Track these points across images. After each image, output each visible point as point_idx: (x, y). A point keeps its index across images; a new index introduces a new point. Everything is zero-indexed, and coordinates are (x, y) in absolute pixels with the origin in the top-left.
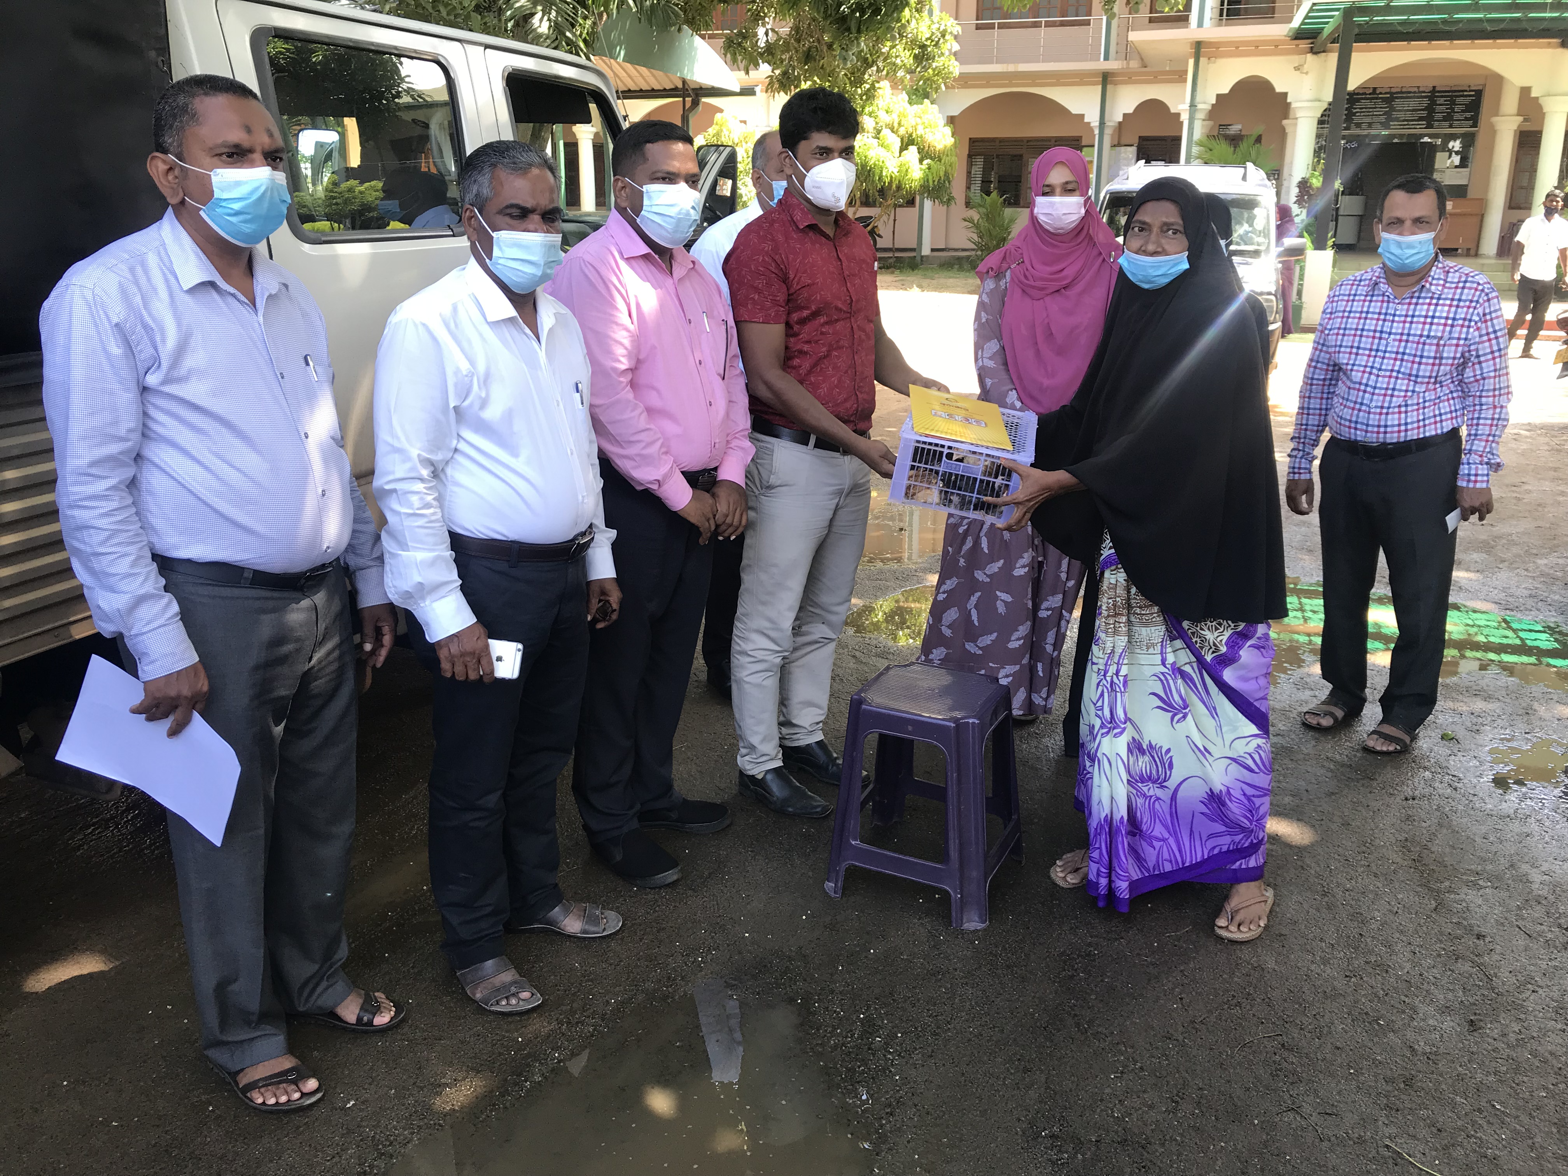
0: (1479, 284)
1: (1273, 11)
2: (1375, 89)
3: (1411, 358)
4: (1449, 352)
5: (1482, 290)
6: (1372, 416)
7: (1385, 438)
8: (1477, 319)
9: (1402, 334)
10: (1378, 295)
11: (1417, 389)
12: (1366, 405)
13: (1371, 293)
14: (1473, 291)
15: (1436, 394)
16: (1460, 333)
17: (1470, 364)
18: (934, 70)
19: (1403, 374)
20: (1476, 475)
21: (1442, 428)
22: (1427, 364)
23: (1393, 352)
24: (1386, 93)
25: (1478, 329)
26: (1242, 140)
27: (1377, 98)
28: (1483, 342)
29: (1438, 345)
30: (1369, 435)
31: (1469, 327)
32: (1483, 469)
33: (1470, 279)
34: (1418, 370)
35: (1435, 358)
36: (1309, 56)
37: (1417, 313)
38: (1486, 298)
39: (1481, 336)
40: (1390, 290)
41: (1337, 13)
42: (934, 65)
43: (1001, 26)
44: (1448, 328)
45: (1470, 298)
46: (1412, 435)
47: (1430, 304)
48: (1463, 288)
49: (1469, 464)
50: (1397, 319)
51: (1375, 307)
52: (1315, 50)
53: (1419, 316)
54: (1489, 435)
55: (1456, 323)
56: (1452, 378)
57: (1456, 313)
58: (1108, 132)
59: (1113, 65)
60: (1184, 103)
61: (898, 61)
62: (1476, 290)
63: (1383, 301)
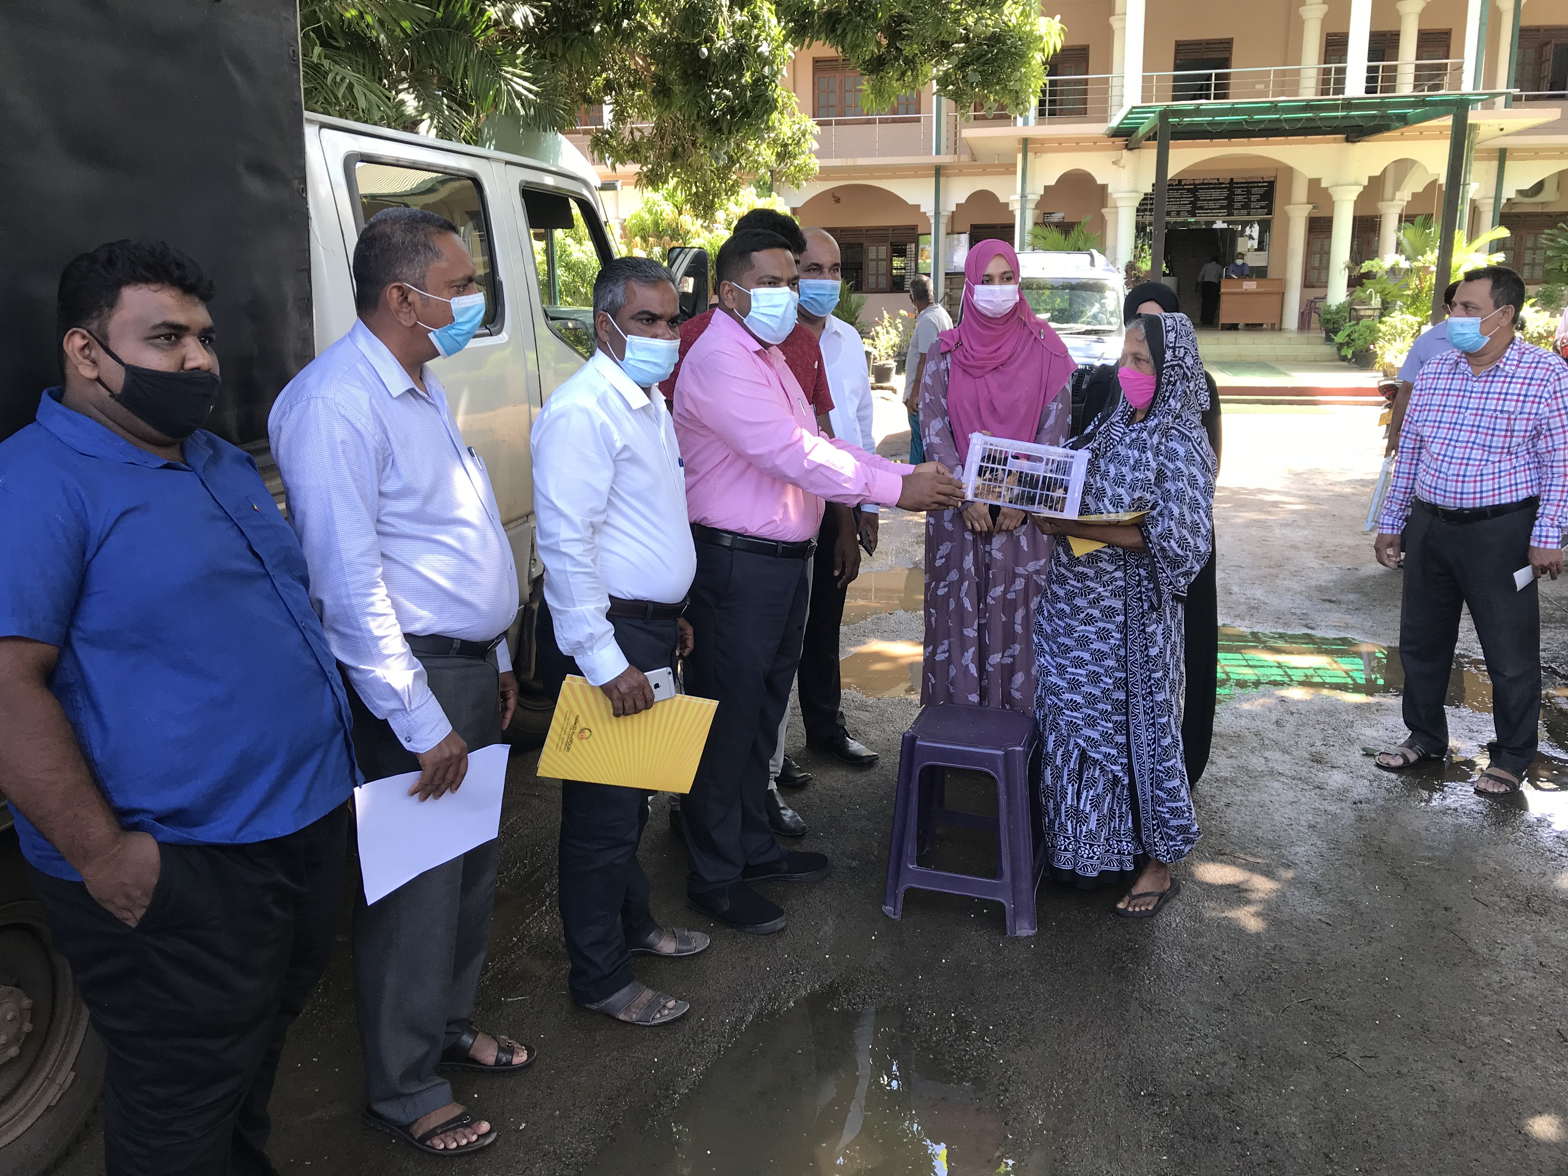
0: (1550, 365)
1: (1084, 112)
2: (1180, 181)
3: (1485, 431)
4: (1520, 425)
5: (1553, 371)
6: (1449, 483)
7: (1461, 504)
8: (1547, 396)
9: (1478, 409)
10: (1459, 374)
11: (1491, 459)
12: (1444, 473)
13: (1453, 371)
14: (1544, 371)
15: (1511, 464)
16: (1531, 408)
17: (1542, 437)
18: (795, 168)
19: (1478, 444)
20: (1547, 537)
21: (1517, 496)
22: (1499, 436)
23: (1469, 425)
24: (1190, 185)
25: (1548, 405)
26: (1073, 228)
27: (1184, 189)
28: (1554, 417)
29: (1509, 419)
30: (1447, 500)
31: (1539, 403)
32: (1554, 532)
33: (1543, 360)
34: (1491, 441)
35: (1507, 431)
36: (1125, 152)
37: (1492, 390)
38: (1556, 377)
39: (1551, 412)
40: (1469, 369)
41: (1153, 115)
42: (796, 162)
43: (838, 123)
44: (1520, 404)
45: (1541, 377)
46: (1487, 502)
47: (1504, 382)
48: (1536, 368)
49: (1541, 526)
50: (1473, 395)
51: (1456, 385)
52: (1130, 147)
53: (1494, 393)
54: (1560, 500)
55: (1527, 399)
56: (1528, 449)
57: (1527, 390)
58: (943, 221)
59: (945, 159)
60: (1015, 194)
61: (760, 159)
62: (1548, 370)
63: (1463, 379)
